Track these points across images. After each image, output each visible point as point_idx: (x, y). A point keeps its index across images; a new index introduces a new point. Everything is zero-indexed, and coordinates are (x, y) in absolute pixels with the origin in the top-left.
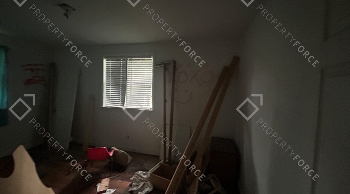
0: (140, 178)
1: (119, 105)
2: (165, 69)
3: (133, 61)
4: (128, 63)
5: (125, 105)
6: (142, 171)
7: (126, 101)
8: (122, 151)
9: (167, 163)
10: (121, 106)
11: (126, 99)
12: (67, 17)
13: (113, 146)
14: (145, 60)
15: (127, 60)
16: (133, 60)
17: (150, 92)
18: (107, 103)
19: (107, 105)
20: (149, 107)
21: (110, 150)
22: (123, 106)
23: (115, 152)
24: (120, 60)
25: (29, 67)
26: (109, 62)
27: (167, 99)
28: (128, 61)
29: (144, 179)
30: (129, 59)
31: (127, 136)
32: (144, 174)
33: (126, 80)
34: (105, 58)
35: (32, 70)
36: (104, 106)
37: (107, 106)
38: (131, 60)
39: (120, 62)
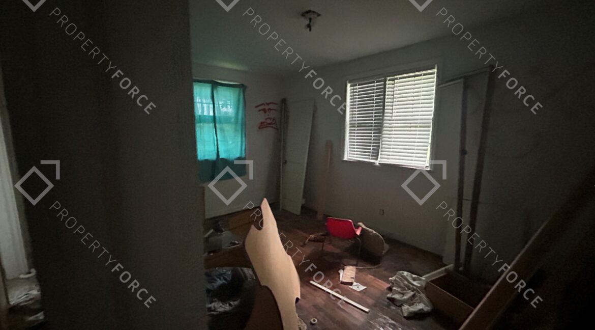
0: (406, 283)
1: (369, 158)
2: (466, 87)
3: (396, 81)
4: (387, 86)
5: (379, 159)
6: (409, 273)
7: (382, 151)
8: (374, 232)
9: (461, 272)
10: (372, 159)
11: (382, 148)
12: (310, 30)
13: (360, 222)
14: (420, 75)
15: (385, 81)
16: (397, 79)
17: (427, 136)
18: (350, 154)
19: (350, 156)
20: (425, 164)
21: (357, 227)
22: (377, 159)
23: (363, 230)
24: (374, 82)
25: (262, 107)
26: (356, 89)
27: (467, 148)
28: (388, 82)
29: (415, 287)
30: (388, 78)
31: (380, 210)
32: (414, 279)
33: (383, 116)
34: (349, 83)
35: (264, 110)
36: (346, 158)
37: (349, 159)
38: (393, 80)
39: (374, 86)
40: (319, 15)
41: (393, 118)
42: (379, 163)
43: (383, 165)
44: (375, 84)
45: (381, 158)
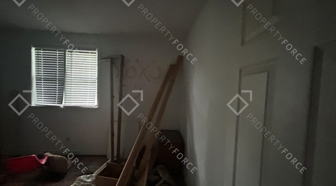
0: (82, 183)
1: (55, 103)
2: (112, 63)
3: (73, 53)
4: (67, 55)
5: (63, 103)
6: (85, 175)
7: (65, 98)
8: (59, 156)
9: (115, 162)
10: (57, 103)
11: (65, 96)
13: (46, 152)
14: (88, 53)
15: (65, 51)
17: (94, 88)
20: (94, 104)
21: (41, 157)
22: (61, 103)
23: (49, 158)
24: (56, 51)
26: (40, 52)
27: (114, 95)
28: (67, 53)
29: (88, 183)
30: (68, 50)
31: (67, 138)
32: (88, 178)
33: (65, 74)
34: (34, 47)
36: (33, 105)
37: (37, 105)
38: (71, 52)
39: (56, 53)
41: (72, 76)
42: (64, 106)
43: (66, 108)
44: (58, 52)
45: (65, 102)
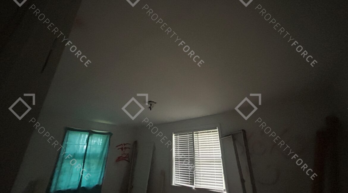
1: (188, 184)
3: (199, 134)
4: (194, 137)
5: (195, 184)
7: (196, 181)
10: (190, 184)
12: (151, 109)
14: (210, 132)
15: (193, 134)
16: (199, 133)
17: (220, 169)
18: (176, 180)
19: (176, 182)
20: (223, 188)
22: (193, 185)
24: (187, 134)
25: (121, 147)
26: (178, 137)
28: (194, 135)
30: (195, 132)
34: (174, 134)
35: (122, 149)
36: (173, 184)
37: (176, 184)
38: (197, 133)
39: (187, 136)
40: (155, 103)
41: (200, 156)
42: (195, 188)
43: (197, 189)
44: (188, 135)
